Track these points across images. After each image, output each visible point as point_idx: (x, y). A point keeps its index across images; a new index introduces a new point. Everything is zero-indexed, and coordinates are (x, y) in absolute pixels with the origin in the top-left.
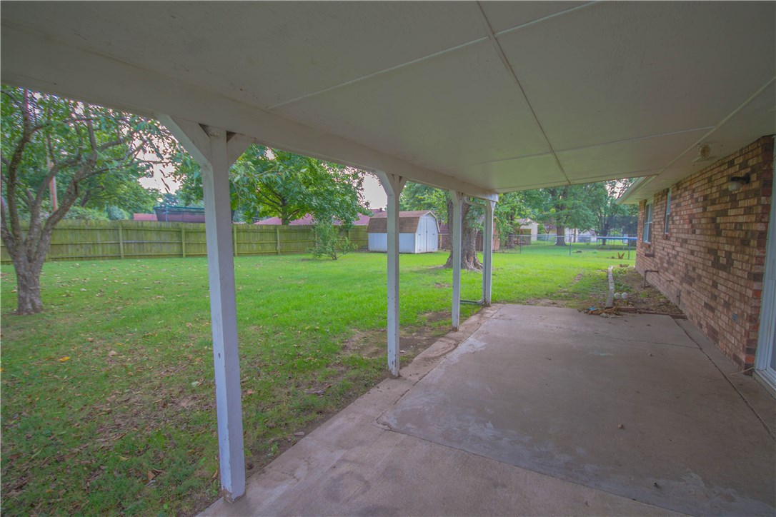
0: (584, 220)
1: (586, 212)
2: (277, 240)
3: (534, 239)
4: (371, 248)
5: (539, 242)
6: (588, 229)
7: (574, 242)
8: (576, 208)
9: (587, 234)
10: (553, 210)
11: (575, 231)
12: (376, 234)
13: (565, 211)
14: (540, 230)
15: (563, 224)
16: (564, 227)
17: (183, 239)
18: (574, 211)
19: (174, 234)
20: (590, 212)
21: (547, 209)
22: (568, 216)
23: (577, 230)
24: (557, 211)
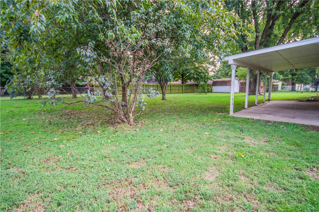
0: (306, 80)
1: (307, 77)
2: (183, 89)
3: (279, 89)
4: (213, 92)
5: (282, 90)
6: (308, 84)
7: (301, 90)
8: (302, 75)
9: (308, 86)
10: (290, 76)
11: (301, 85)
12: (215, 87)
13: (297, 76)
14: (283, 85)
15: (295, 82)
16: (295, 83)
17: (159, 88)
18: (300, 76)
19: (156, 87)
20: (309, 77)
21: (286, 76)
22: (297, 78)
23: (302, 85)
24: (292, 76)
